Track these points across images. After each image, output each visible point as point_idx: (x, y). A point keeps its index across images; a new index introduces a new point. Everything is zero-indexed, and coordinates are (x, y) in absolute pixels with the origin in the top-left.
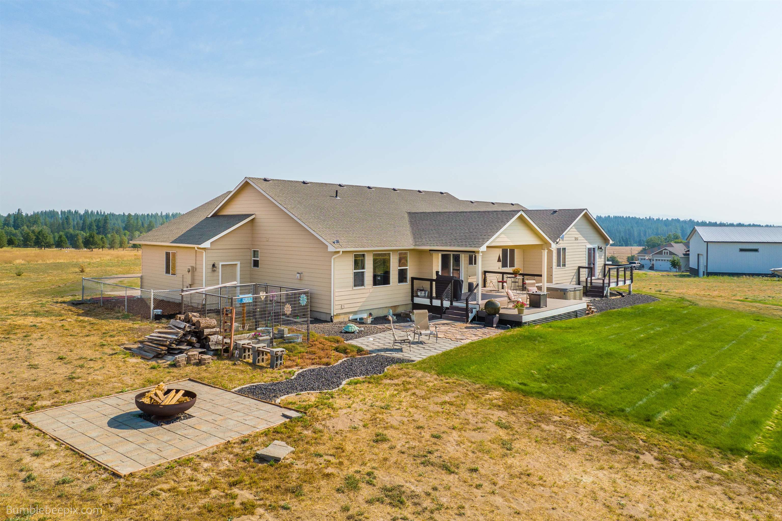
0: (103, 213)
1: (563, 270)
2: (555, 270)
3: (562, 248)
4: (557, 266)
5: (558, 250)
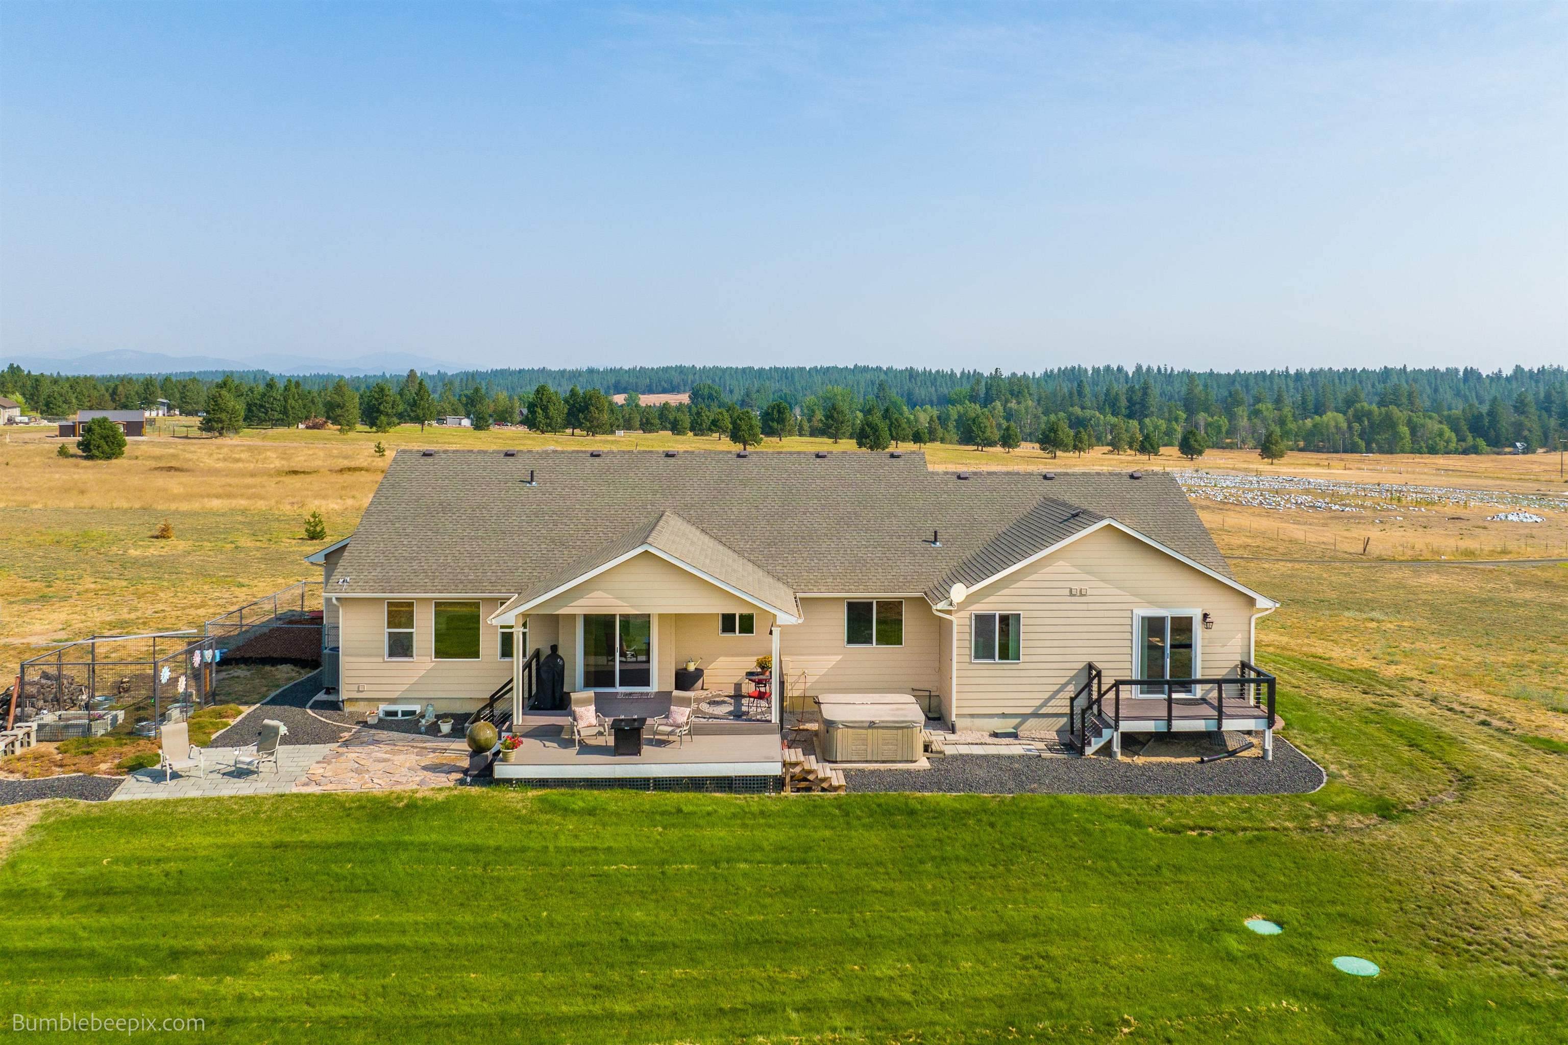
0: (1169, 371)
1: (1005, 667)
2: (967, 666)
3: (997, 613)
4: (976, 657)
5: (979, 618)
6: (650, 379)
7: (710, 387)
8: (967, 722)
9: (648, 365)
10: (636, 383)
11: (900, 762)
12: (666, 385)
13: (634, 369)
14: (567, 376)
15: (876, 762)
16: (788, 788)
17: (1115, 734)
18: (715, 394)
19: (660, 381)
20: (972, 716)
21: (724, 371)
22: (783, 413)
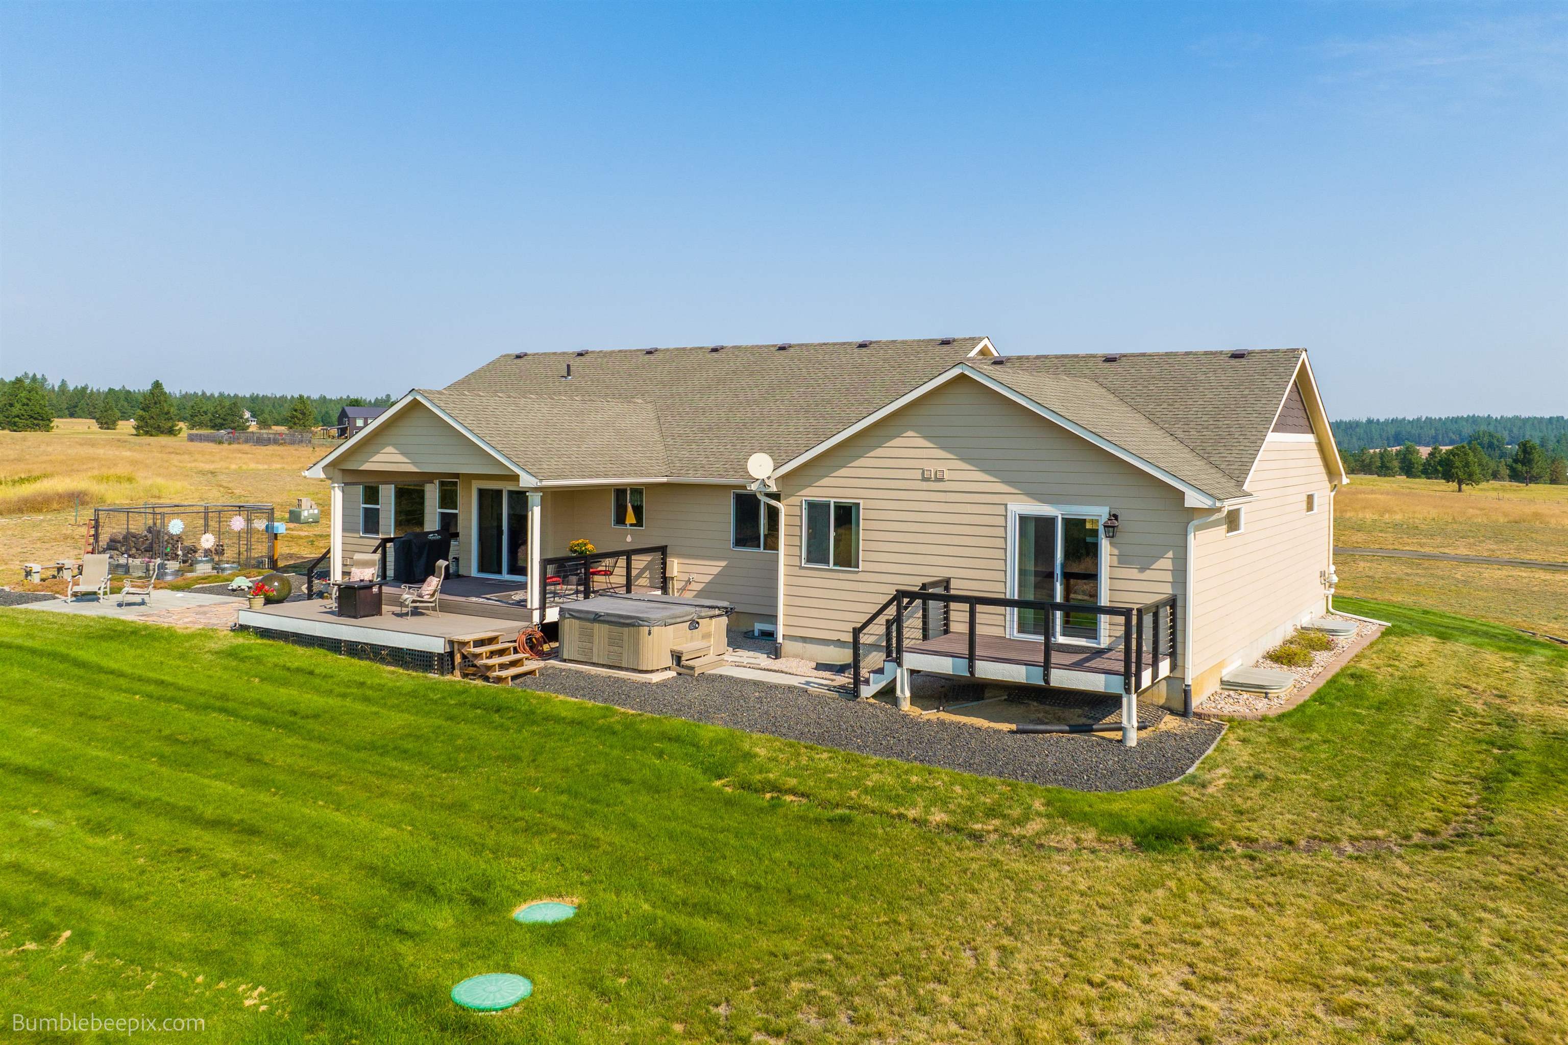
1: (842, 576)
2: (797, 571)
3: (832, 501)
4: (809, 560)
5: (812, 506)
6: (1436, 430)
7: (1491, 435)
8: (798, 646)
9: (1435, 415)
10: (1419, 435)
11: (627, 669)
12: (1454, 437)
13: (1419, 420)
14: (1343, 427)
15: (603, 666)
16: (457, 672)
17: (899, 671)
18: (1496, 442)
19: (1447, 433)
20: (804, 639)
21: (1526, 421)
22: (1530, 454)
